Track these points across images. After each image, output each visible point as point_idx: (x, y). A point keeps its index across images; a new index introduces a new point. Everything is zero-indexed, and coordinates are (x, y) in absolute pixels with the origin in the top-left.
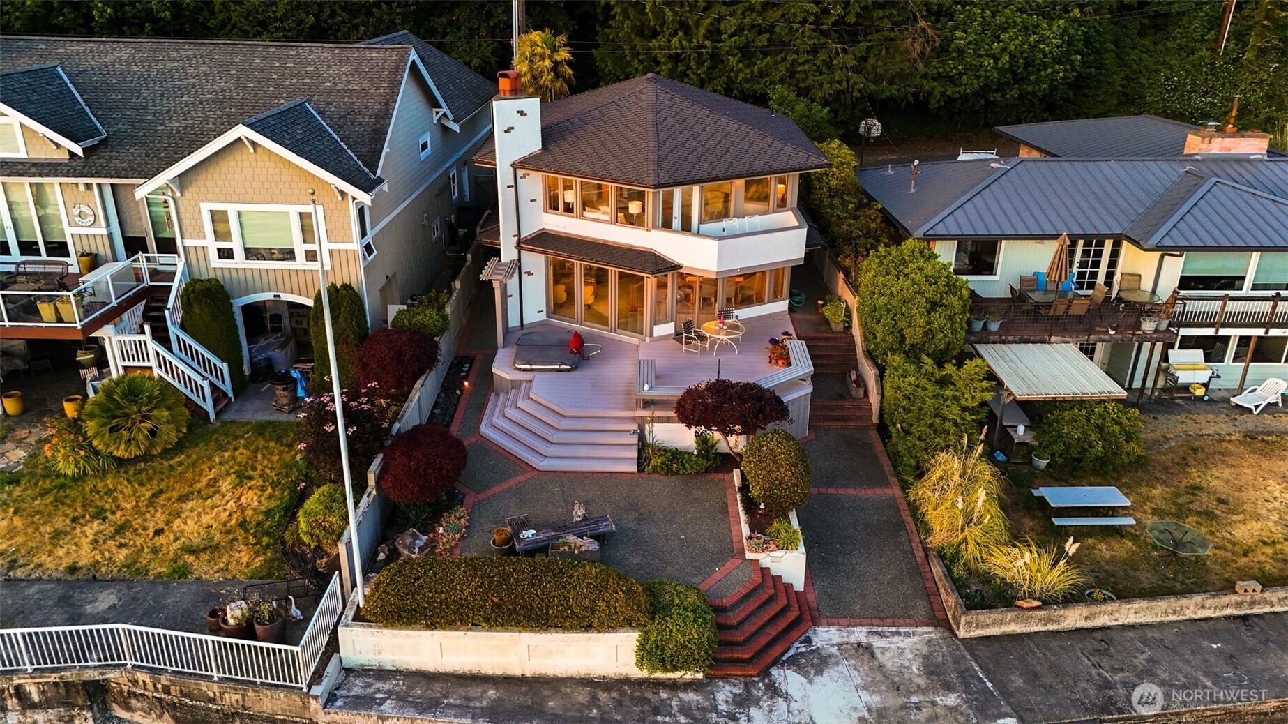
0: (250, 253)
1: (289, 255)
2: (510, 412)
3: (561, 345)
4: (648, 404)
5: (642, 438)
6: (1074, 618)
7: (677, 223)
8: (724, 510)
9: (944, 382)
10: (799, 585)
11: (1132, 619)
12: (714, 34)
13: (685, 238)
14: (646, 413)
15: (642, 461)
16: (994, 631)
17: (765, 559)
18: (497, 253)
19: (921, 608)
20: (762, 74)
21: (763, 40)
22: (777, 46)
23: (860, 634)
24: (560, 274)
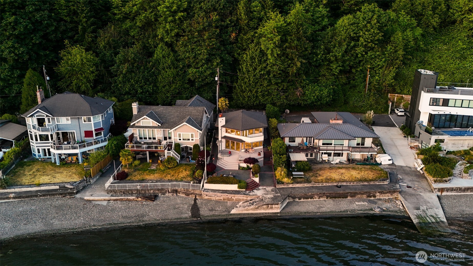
0: (183, 139)
1: (189, 140)
2: (221, 162)
3: (228, 153)
4: (240, 161)
5: (239, 165)
6: (291, 186)
7: (245, 135)
8: (249, 174)
9: (281, 158)
10: (258, 182)
11: (298, 186)
12: (257, 92)
13: (246, 138)
14: (240, 162)
15: (239, 168)
16: (281, 187)
17: (254, 179)
18: (218, 139)
19: (273, 185)
20: (266, 100)
21: (266, 93)
22: (269, 94)
23: (265, 187)
24: (227, 142)
